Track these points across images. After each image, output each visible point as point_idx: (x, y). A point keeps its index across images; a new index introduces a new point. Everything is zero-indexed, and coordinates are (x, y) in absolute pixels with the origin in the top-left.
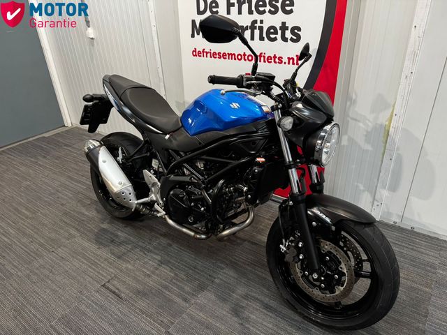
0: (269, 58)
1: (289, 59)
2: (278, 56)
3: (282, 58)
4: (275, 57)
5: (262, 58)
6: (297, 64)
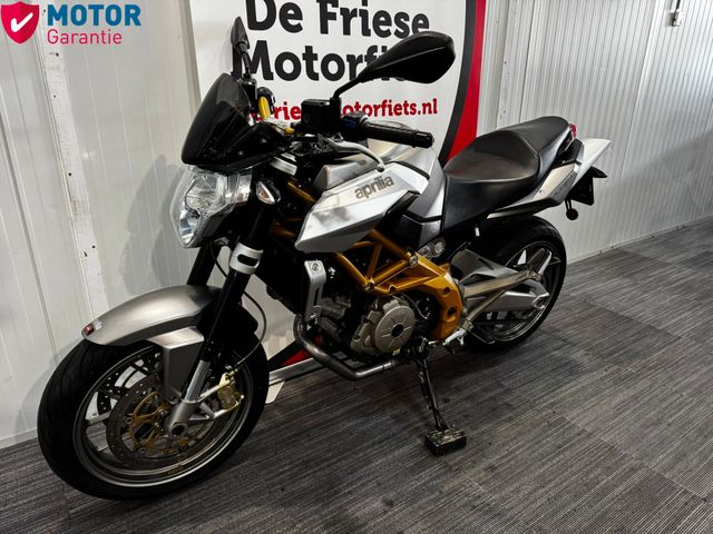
0: (398, 107)
1: (424, 105)
2: (410, 103)
3: (414, 105)
4: (406, 105)
5: (387, 109)
6: (435, 112)
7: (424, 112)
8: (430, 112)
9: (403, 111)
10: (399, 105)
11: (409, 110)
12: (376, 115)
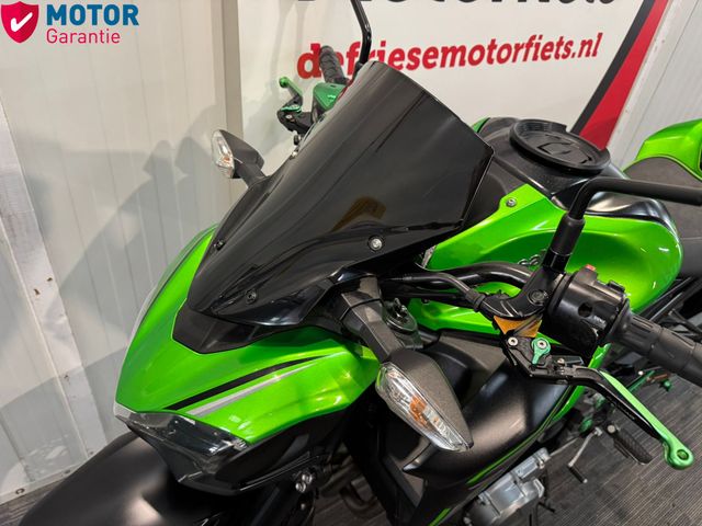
0: (549, 46)
1: (583, 44)
2: (565, 40)
3: (571, 43)
4: (560, 43)
5: (532, 50)
6: (595, 54)
7: (580, 55)
8: (588, 54)
9: (553, 54)
10: (551, 44)
11: (562, 51)
12: (514, 60)
